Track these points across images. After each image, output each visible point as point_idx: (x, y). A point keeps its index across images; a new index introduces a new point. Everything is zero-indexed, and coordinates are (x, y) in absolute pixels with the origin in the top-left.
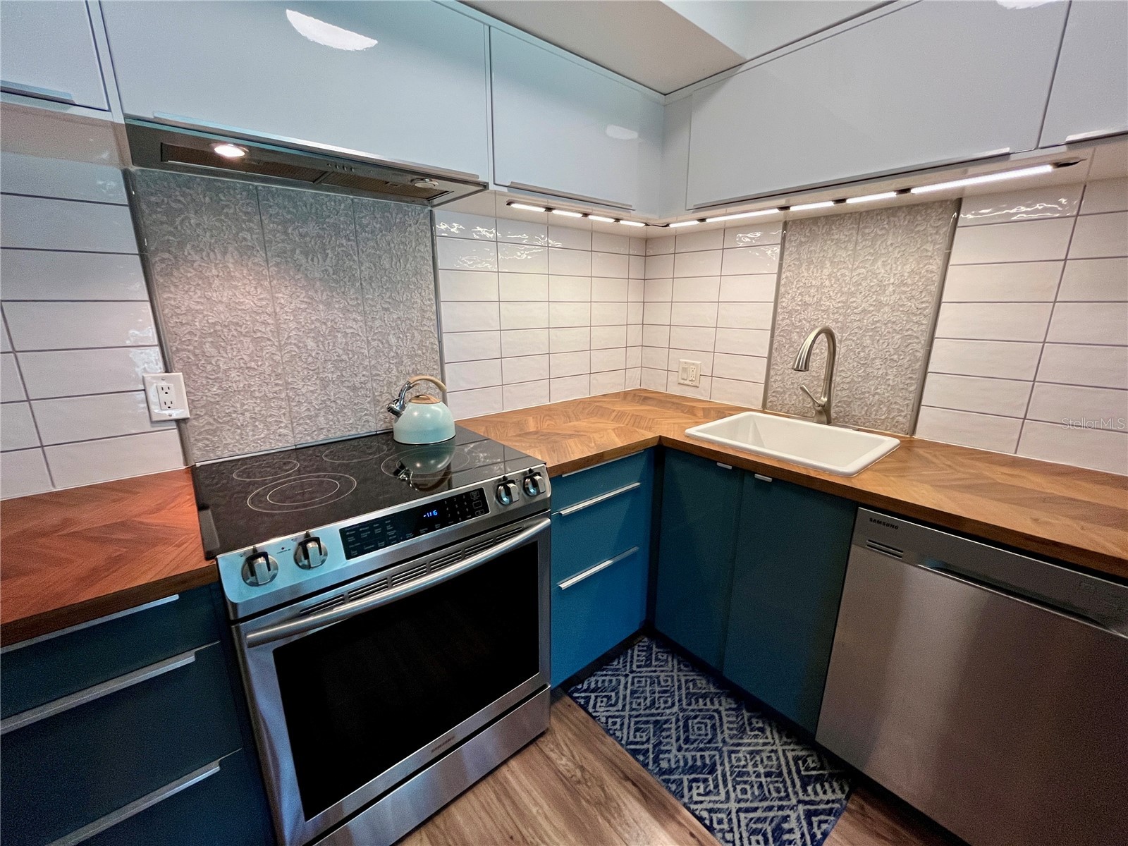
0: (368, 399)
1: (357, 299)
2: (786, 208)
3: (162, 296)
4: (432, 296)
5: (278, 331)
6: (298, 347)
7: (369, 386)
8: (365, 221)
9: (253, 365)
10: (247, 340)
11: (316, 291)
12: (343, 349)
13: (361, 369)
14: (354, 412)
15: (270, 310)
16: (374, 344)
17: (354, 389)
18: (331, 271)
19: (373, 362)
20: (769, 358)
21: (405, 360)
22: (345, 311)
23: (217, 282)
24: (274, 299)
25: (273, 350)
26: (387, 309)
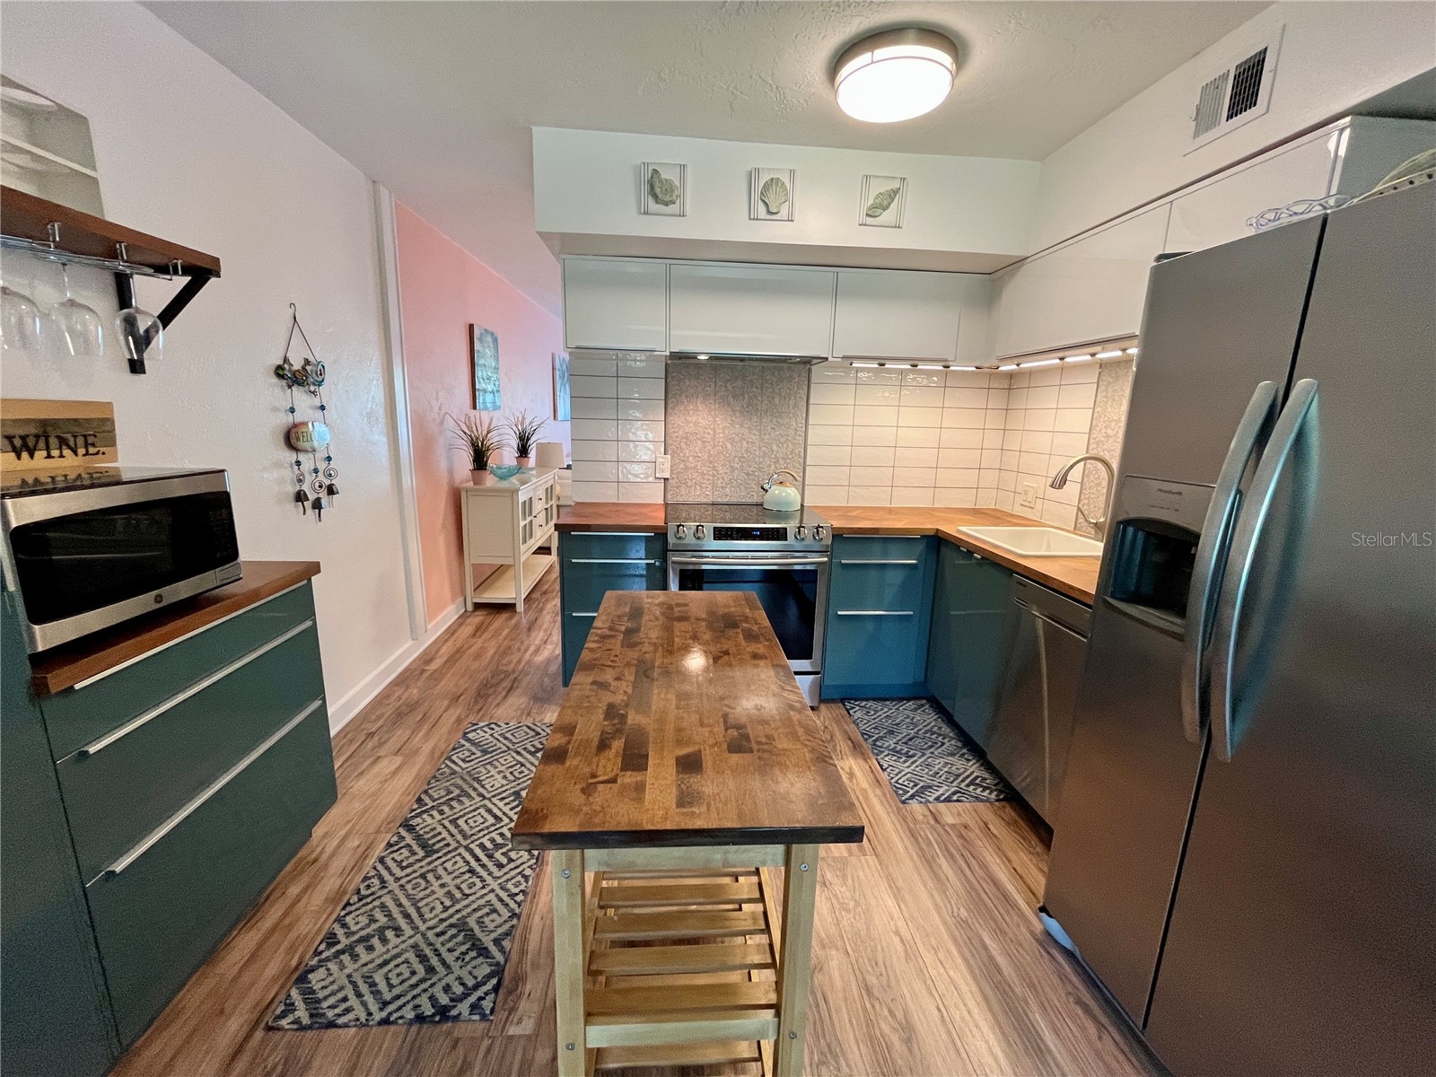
0: (755, 482)
1: (757, 422)
3: (670, 418)
4: (803, 422)
5: (713, 439)
6: (723, 448)
7: (756, 474)
8: (768, 378)
9: (700, 455)
10: (699, 442)
11: (736, 417)
12: (746, 451)
13: (753, 463)
14: (746, 488)
15: (712, 426)
16: (763, 449)
17: (748, 474)
18: (746, 406)
19: (761, 460)
20: (1082, 483)
21: (781, 461)
22: (750, 429)
23: (691, 412)
24: (715, 421)
25: (710, 448)
26: (774, 429)
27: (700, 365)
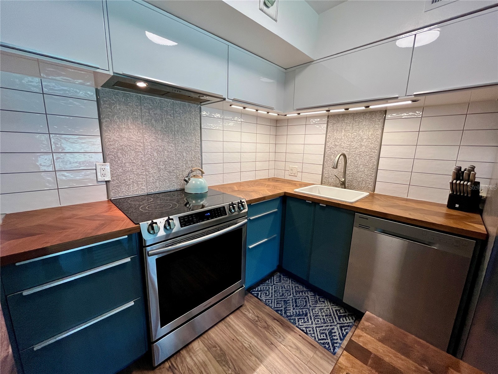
0: (175, 177)
1: (173, 138)
2: (329, 111)
3: (105, 134)
4: (199, 138)
5: (144, 149)
6: (151, 156)
7: (175, 171)
8: (177, 110)
9: (134, 161)
10: (133, 152)
11: (158, 135)
12: (167, 157)
13: (173, 165)
14: (169, 181)
15: (142, 141)
16: (178, 155)
17: (170, 172)
18: (164, 127)
19: (177, 162)
20: (323, 165)
21: (189, 162)
22: (168, 142)
23: (124, 130)
24: (144, 137)
25: (142, 156)
26: (183, 143)
27: (139, 90)
